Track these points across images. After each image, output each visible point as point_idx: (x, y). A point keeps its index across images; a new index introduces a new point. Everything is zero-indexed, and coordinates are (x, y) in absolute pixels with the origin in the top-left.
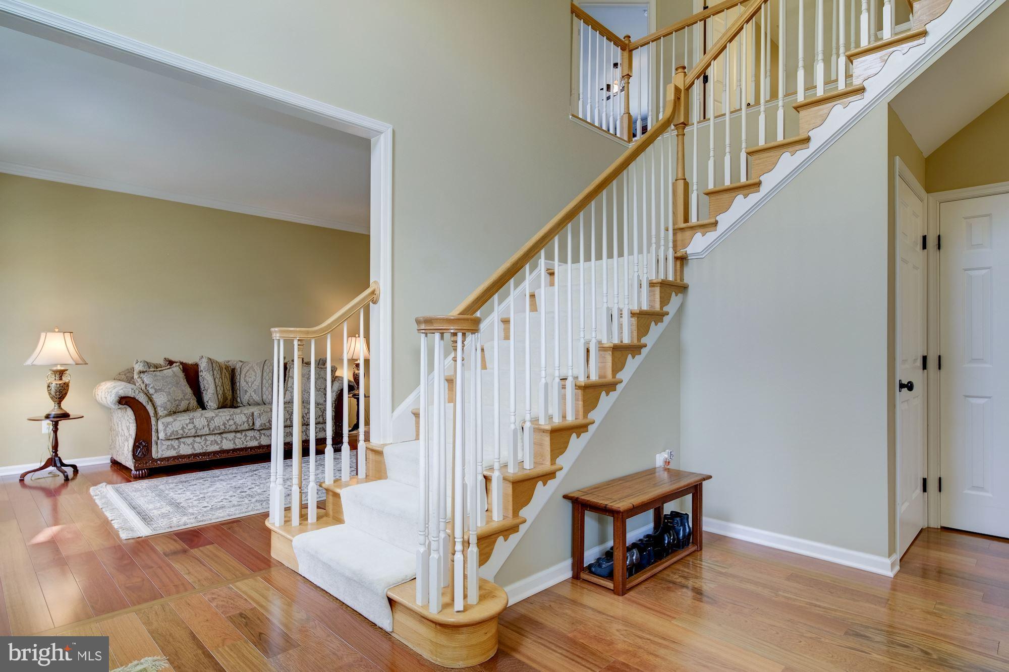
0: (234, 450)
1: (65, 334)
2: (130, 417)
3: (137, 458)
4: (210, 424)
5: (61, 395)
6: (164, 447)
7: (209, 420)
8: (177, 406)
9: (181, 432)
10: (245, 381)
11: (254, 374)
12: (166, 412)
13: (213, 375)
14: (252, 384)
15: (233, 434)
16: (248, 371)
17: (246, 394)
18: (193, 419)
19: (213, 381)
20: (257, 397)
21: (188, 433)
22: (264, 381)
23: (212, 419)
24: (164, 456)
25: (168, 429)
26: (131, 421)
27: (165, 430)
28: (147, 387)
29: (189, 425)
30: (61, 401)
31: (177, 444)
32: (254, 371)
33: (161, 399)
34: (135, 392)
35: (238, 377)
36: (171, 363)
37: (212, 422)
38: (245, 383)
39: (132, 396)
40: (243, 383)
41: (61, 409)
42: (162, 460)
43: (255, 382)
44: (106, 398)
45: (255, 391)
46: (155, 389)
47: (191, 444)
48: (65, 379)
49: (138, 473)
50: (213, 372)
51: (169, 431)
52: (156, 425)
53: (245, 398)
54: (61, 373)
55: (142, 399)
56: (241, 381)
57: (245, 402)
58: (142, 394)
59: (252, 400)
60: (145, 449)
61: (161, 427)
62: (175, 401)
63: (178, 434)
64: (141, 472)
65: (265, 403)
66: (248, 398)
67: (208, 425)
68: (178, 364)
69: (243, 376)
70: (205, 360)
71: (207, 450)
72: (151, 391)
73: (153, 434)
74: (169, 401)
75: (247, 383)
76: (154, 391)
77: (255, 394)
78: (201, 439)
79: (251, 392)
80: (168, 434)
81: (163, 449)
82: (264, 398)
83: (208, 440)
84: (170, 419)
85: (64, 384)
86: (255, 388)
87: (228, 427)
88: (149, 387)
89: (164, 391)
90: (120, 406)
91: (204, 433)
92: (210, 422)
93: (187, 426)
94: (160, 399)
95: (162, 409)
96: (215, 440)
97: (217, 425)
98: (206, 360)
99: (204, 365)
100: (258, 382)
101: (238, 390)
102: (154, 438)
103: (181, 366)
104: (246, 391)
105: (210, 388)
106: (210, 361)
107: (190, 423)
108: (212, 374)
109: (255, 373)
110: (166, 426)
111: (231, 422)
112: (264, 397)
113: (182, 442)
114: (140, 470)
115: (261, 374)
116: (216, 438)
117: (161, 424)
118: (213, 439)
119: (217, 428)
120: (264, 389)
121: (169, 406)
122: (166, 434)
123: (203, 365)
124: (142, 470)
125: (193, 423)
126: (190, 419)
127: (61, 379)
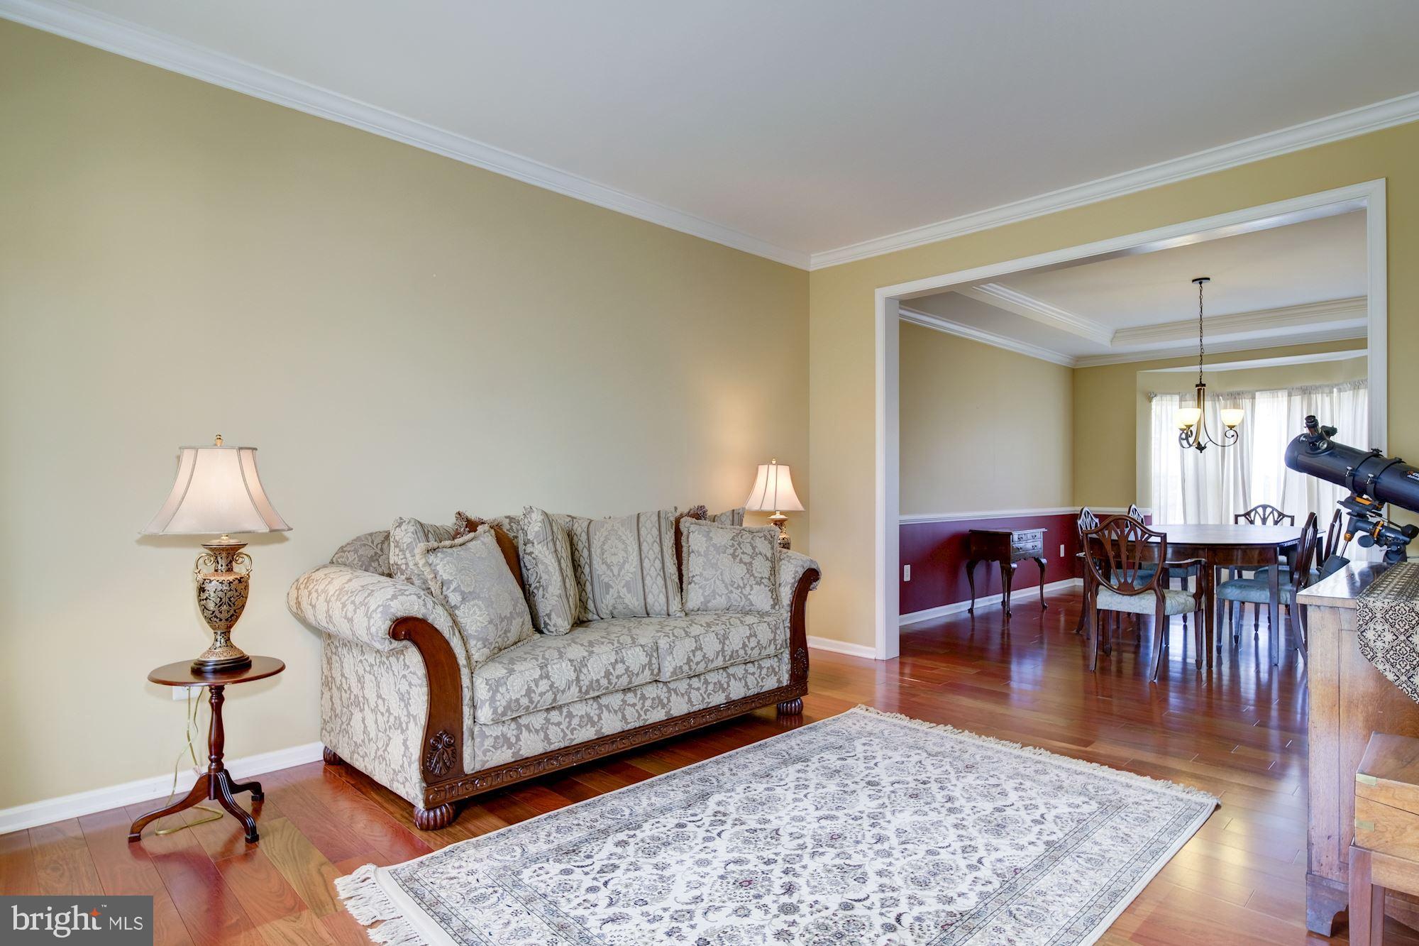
0: (623, 735)
1: (242, 452)
2: (412, 669)
3: (431, 779)
4: (582, 677)
5: (232, 612)
6: (488, 743)
7: (579, 667)
8: (506, 632)
9: (524, 701)
10: (604, 562)
11: (621, 546)
12: (486, 651)
13: (556, 551)
14: (620, 570)
15: (620, 696)
16: (607, 539)
17: (608, 593)
18: (546, 666)
19: (556, 564)
20: (635, 599)
21: (539, 702)
22: (646, 563)
23: (583, 663)
24: (487, 766)
25: (499, 696)
26: (415, 681)
27: (492, 700)
28: (444, 588)
29: (541, 683)
30: (231, 627)
31: (515, 732)
32: (620, 538)
33: (476, 617)
34: (425, 605)
35: (585, 553)
36: (472, 526)
37: (585, 671)
38: (604, 567)
39: (420, 616)
40: (599, 567)
41: (232, 646)
42: (483, 774)
43: (627, 566)
44: (350, 620)
45: (627, 585)
46: (463, 593)
47: (542, 728)
48: (240, 569)
49: (432, 814)
50: (555, 545)
51: (501, 703)
52: (470, 687)
53: (606, 602)
54: (229, 554)
55: (440, 621)
56: (594, 562)
57: (605, 612)
58: (440, 610)
59: (620, 607)
60: (450, 753)
61: (482, 692)
62: (502, 621)
63: (520, 706)
64: (438, 812)
65: (651, 612)
66: (612, 601)
67: (578, 679)
68: (486, 527)
69: (596, 551)
70: (536, 517)
71: (572, 740)
72: (454, 599)
73: (466, 710)
74: (491, 622)
75: (609, 566)
76: (459, 598)
77: (629, 591)
78: (561, 714)
79: (618, 588)
80: (500, 710)
81: (485, 747)
82: (648, 600)
83: (574, 717)
84: (496, 671)
85: (240, 581)
86: (628, 579)
87: (614, 680)
88: (448, 589)
89: (478, 598)
90: (396, 644)
91: (568, 701)
92: (581, 671)
93: (537, 686)
94: (474, 619)
95: (480, 644)
96: (588, 715)
97: (595, 679)
98: (540, 518)
99: (537, 529)
100: (632, 566)
101: (588, 584)
102: (467, 722)
103: (493, 531)
104: (608, 586)
105: (553, 583)
106: (548, 519)
107: (541, 677)
108: (553, 550)
109: (624, 543)
110: (495, 687)
111: (620, 669)
112: (650, 599)
113: (524, 725)
114: (437, 807)
115: (636, 548)
116: (589, 710)
117: (483, 685)
118: (584, 714)
119: (595, 685)
120: (648, 581)
121: (492, 634)
122: (495, 712)
123: (534, 527)
124: (440, 807)
125: (548, 677)
126: (541, 668)
127: (230, 570)
